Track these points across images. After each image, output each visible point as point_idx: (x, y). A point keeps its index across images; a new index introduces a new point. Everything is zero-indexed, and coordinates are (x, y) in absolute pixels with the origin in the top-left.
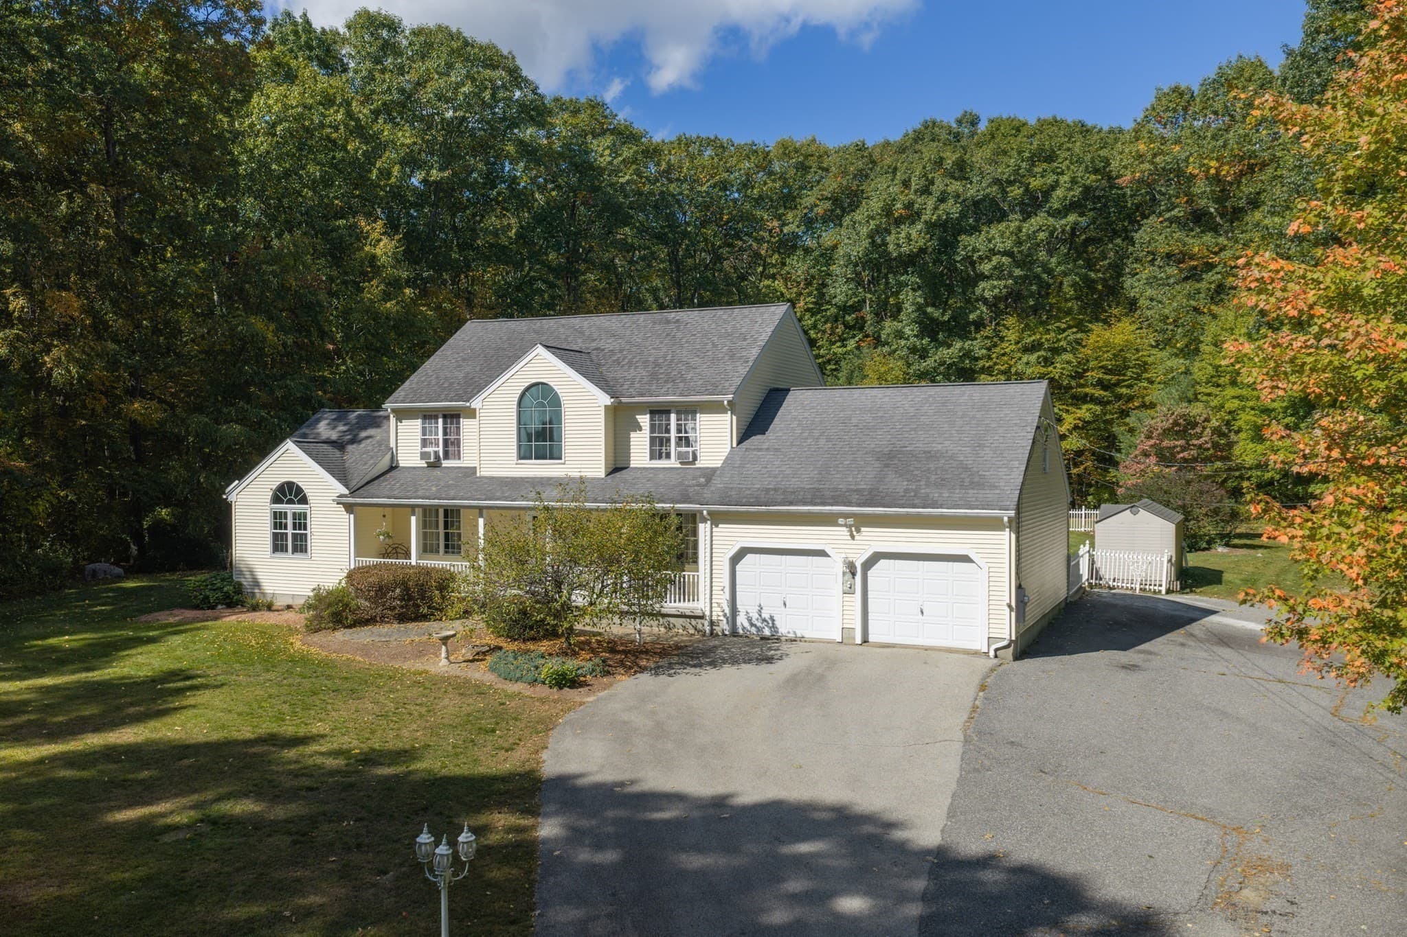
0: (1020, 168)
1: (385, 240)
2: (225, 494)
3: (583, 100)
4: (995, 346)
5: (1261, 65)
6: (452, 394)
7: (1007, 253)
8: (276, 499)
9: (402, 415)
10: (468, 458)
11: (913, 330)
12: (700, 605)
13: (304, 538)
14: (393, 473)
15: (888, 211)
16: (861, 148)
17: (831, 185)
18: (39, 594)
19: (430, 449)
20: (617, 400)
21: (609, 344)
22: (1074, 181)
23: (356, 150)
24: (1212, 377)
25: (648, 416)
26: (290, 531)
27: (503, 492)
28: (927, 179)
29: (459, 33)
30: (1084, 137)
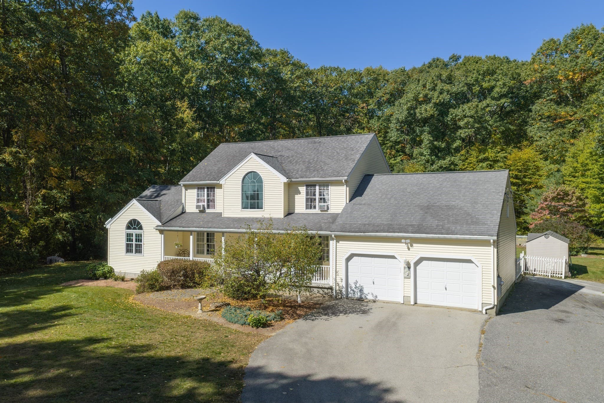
0: (478, 78)
1: (188, 111)
2: (105, 225)
3: (279, 50)
4: (467, 159)
5: (593, 28)
6: (212, 177)
7: (471, 117)
8: (128, 228)
9: (187, 187)
10: (219, 208)
11: (427, 152)
12: (330, 282)
13: (140, 246)
14: (183, 215)
15: (416, 99)
16: (403, 71)
17: (390, 87)
18: (23, 271)
19: (201, 204)
20: (290, 180)
21: (286, 154)
22: (504, 84)
23: (176, 71)
24: (572, 173)
25: (305, 187)
26: (134, 243)
27: (234, 225)
28: (434, 84)
29: (225, 21)
30: (508, 64)
